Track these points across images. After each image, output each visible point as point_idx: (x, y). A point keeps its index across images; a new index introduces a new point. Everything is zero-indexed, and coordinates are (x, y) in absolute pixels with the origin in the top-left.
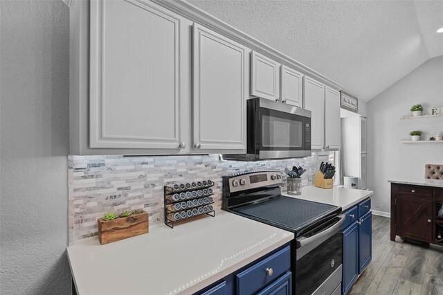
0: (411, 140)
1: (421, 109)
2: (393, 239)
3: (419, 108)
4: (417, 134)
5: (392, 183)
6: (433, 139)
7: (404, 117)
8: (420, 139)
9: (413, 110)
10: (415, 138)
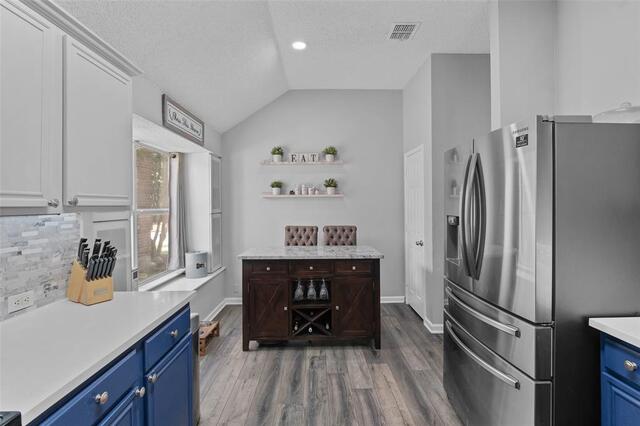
0: (271, 193)
1: (281, 154)
2: (246, 348)
3: (279, 151)
4: (277, 186)
5: (244, 261)
6: (292, 193)
7: (265, 163)
8: (281, 193)
9: (274, 153)
10: (275, 190)
